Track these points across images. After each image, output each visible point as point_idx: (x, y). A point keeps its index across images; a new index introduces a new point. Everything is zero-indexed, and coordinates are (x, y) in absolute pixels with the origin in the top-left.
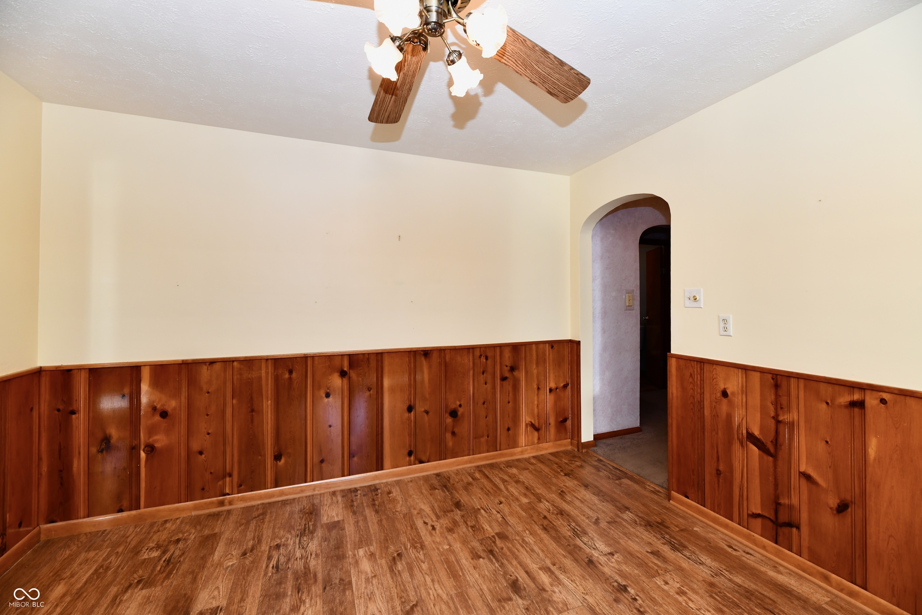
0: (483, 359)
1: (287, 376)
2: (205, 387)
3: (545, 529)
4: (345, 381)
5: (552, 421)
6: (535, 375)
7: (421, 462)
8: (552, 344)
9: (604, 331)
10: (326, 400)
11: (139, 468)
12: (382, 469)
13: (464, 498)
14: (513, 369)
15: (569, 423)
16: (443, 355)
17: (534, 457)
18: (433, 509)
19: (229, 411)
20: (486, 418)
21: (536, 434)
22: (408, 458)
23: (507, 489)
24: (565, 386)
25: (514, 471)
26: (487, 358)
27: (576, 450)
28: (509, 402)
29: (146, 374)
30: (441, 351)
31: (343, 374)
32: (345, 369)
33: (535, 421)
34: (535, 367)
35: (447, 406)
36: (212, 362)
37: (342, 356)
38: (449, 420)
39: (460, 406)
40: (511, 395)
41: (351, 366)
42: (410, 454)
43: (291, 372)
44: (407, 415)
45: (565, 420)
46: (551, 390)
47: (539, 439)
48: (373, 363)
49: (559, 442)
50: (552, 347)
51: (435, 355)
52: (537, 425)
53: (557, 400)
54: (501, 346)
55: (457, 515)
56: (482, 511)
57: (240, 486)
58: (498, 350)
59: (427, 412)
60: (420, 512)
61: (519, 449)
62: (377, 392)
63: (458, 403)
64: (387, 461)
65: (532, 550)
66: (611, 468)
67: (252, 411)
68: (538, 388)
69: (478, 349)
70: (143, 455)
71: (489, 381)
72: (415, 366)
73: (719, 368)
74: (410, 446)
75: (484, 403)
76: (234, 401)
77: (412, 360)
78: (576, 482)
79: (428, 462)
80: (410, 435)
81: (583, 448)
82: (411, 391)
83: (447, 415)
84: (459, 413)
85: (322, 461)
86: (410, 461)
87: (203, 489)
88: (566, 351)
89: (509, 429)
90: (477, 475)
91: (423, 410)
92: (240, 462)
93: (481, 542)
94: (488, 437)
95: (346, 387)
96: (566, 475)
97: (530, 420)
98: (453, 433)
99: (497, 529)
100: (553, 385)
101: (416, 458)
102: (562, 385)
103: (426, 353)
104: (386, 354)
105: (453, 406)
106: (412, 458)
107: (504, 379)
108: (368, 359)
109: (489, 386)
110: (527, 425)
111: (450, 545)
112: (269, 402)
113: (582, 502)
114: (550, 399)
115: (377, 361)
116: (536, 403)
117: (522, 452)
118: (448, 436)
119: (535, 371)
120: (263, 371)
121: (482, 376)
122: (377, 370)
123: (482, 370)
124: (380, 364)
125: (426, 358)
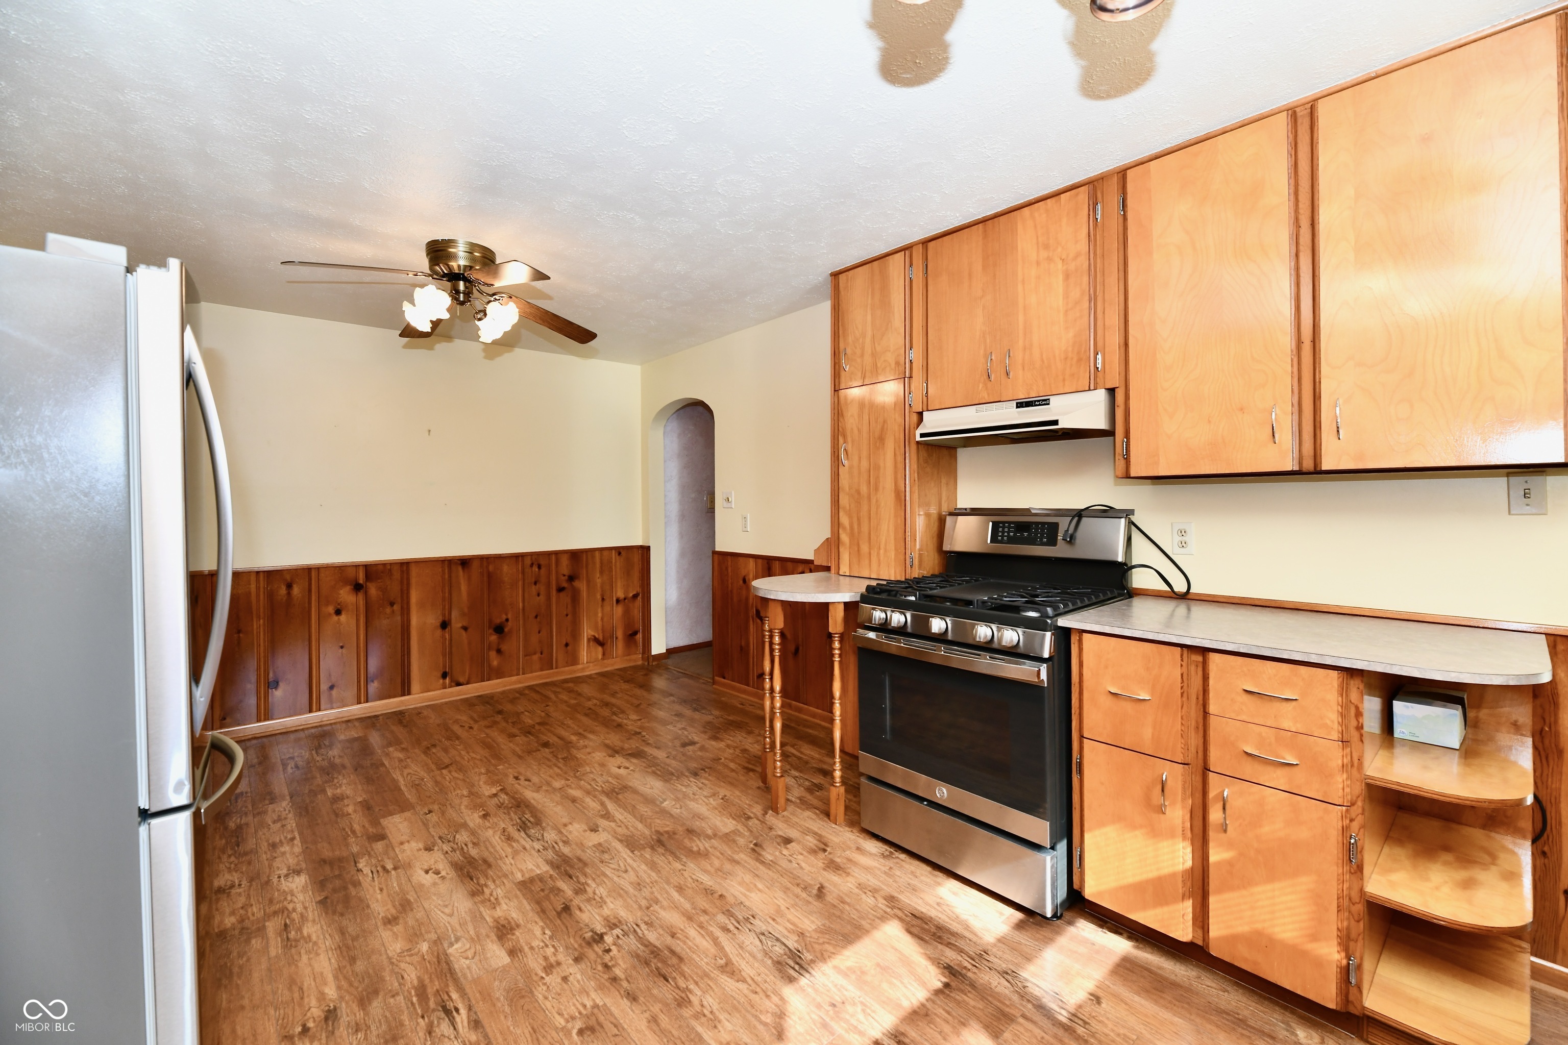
0: (535, 569)
1: (283, 591)
3: (586, 715)
4: (361, 596)
5: (620, 634)
6: (599, 585)
7: (459, 684)
8: (619, 550)
9: (681, 535)
10: (335, 618)
12: (409, 694)
13: (508, 707)
14: (571, 578)
15: (639, 636)
16: (485, 564)
17: (596, 674)
18: (472, 718)
20: (539, 632)
21: (600, 649)
22: (441, 681)
23: (557, 697)
24: (635, 596)
25: (571, 685)
26: (539, 567)
27: (646, 663)
28: (567, 615)
30: (484, 560)
31: (358, 587)
32: (361, 582)
33: (599, 635)
34: (598, 575)
35: (490, 621)
37: (356, 566)
38: (494, 638)
39: (507, 620)
40: (569, 607)
41: (368, 577)
42: (444, 675)
43: (289, 586)
44: (439, 632)
45: (635, 633)
46: (618, 601)
47: (604, 654)
48: (397, 575)
49: (628, 658)
50: (620, 554)
51: (475, 564)
52: (601, 638)
53: (627, 613)
54: (557, 553)
55: (499, 718)
56: (526, 713)
57: (224, 719)
58: (553, 557)
59: (465, 628)
60: (456, 721)
61: (580, 667)
62: (402, 608)
63: (504, 617)
64: (415, 686)
65: (569, 727)
66: (675, 672)
67: (239, 632)
68: (603, 599)
69: (529, 557)
71: (543, 592)
72: (450, 577)
73: (741, 559)
74: (445, 666)
75: (536, 617)
77: (446, 571)
78: (632, 685)
79: (468, 683)
80: (444, 655)
81: (654, 660)
82: (445, 606)
83: (491, 631)
84: (506, 630)
86: (444, 684)
88: (636, 557)
89: (567, 645)
90: (527, 692)
91: (460, 625)
92: (222, 692)
93: (520, 729)
94: (541, 654)
95: (362, 602)
96: (625, 682)
97: (593, 633)
98: (499, 651)
99: (538, 720)
100: (621, 595)
101: (452, 680)
102: (631, 595)
103: (465, 562)
104: (413, 564)
105: (498, 621)
106: (447, 680)
107: (560, 590)
108: (390, 570)
109: (542, 598)
110: (589, 640)
111: (487, 734)
112: (262, 621)
113: (631, 696)
114: (619, 610)
115: (402, 572)
116: (600, 615)
117: (583, 669)
118: (493, 654)
119: (599, 581)
120: (253, 587)
121: (534, 587)
122: (402, 582)
123: (533, 580)
124: (405, 576)
125: (463, 568)
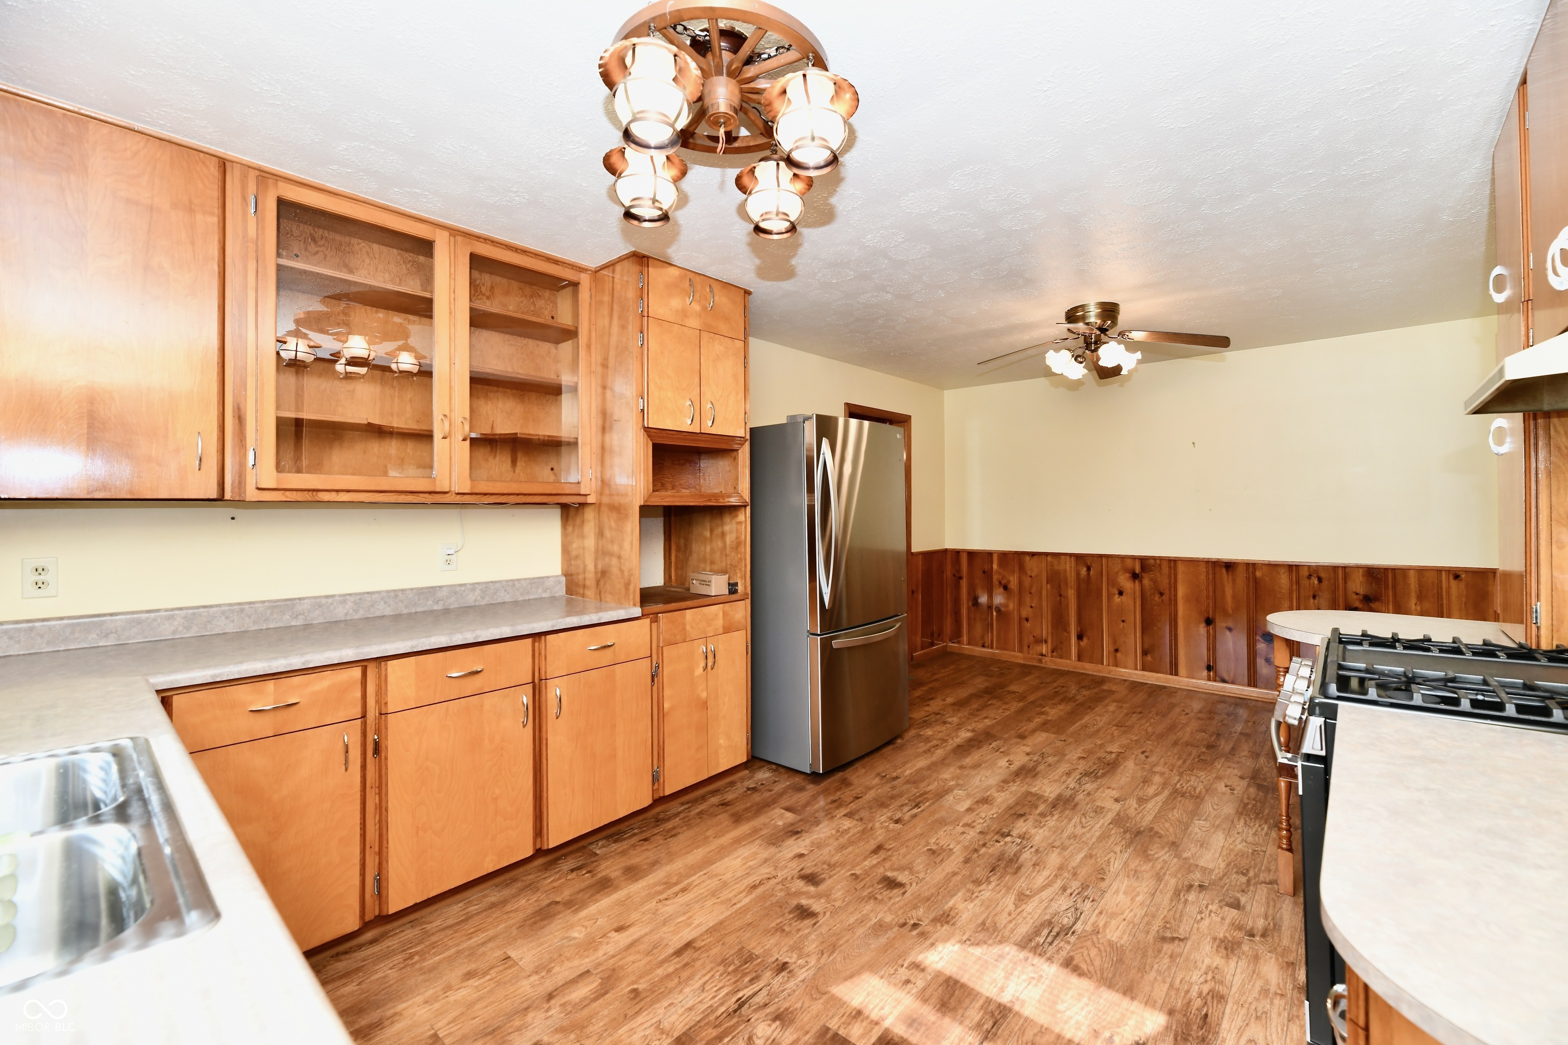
0: (1314, 582)
1: (1085, 570)
2: (1029, 573)
4: (1137, 584)
7: (1222, 681)
10: (1119, 598)
11: (992, 619)
12: (1177, 675)
14: (1370, 599)
16: (1250, 570)
19: (1044, 593)
22: (1207, 673)
26: (1320, 578)
29: (995, 558)
30: (1251, 566)
31: (1135, 576)
32: (1137, 571)
34: (1419, 601)
35: (1257, 627)
36: (1033, 554)
37: (1134, 558)
38: (1264, 643)
41: (1142, 568)
42: (1209, 670)
43: (1089, 569)
44: (1203, 626)
48: (1165, 569)
50: (1457, 577)
51: (1240, 569)
54: (1349, 568)
57: (1053, 652)
58: (1342, 572)
59: (1230, 629)
62: (1170, 599)
64: (1183, 670)
67: (1061, 596)
69: (1307, 568)
70: (995, 613)
72: (1214, 578)
74: (1209, 660)
76: (1049, 586)
77: (1210, 572)
79: (1232, 683)
80: (1208, 651)
82: (1209, 603)
83: (1259, 637)
85: (1117, 651)
86: (1209, 676)
87: (1029, 647)
91: (1225, 625)
92: (1052, 633)
95: (1138, 589)
98: (1267, 658)
101: (1216, 676)
103: (1229, 566)
104: (1179, 562)
106: (1211, 674)
108: (1160, 565)
112: (1073, 591)
115: (1170, 567)
118: (1261, 661)
119: (1416, 608)
120: (1068, 566)
121: (1312, 600)
122: (1170, 576)
123: (1311, 594)
124: (1173, 572)
125: (1227, 571)
